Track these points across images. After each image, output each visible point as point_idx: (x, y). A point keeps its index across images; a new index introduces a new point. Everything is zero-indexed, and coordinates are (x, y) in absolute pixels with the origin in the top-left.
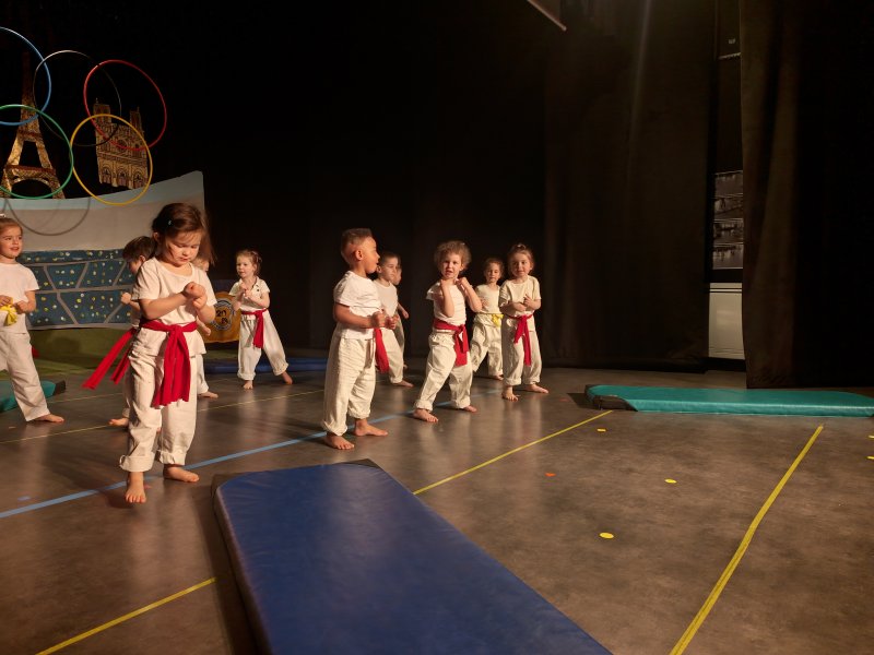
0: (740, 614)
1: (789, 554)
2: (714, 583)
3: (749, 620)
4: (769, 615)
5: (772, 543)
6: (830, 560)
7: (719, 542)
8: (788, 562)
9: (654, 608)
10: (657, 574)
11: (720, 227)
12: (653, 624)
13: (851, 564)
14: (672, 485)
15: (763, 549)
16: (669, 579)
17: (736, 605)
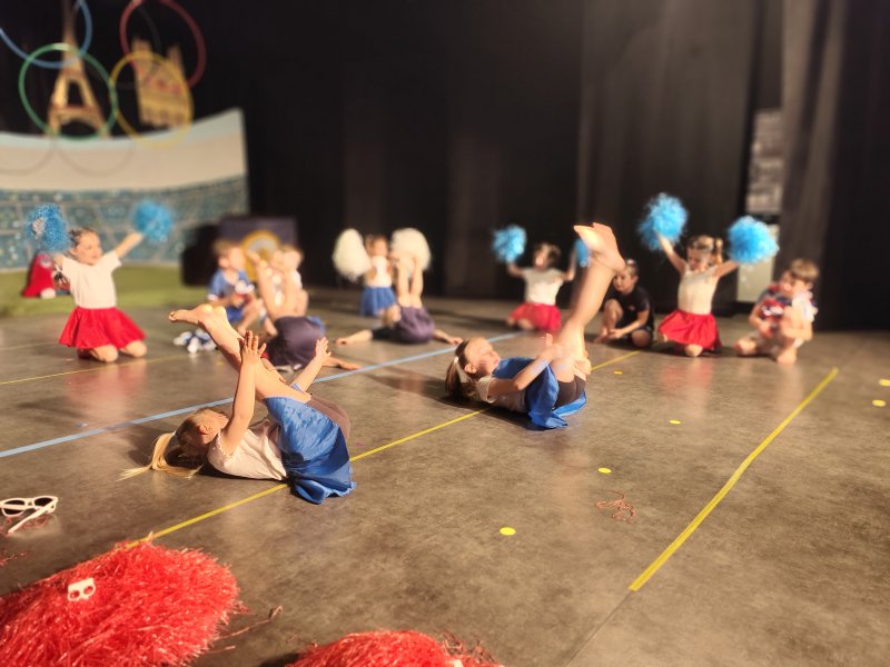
0: (714, 542)
1: (774, 491)
2: (696, 515)
3: (721, 548)
4: (742, 544)
5: (759, 481)
6: (812, 498)
7: (709, 478)
8: (771, 498)
9: (635, 534)
10: (645, 505)
11: (758, 170)
12: (633, 548)
13: (830, 501)
14: (676, 425)
15: (749, 485)
16: (654, 510)
17: (713, 534)
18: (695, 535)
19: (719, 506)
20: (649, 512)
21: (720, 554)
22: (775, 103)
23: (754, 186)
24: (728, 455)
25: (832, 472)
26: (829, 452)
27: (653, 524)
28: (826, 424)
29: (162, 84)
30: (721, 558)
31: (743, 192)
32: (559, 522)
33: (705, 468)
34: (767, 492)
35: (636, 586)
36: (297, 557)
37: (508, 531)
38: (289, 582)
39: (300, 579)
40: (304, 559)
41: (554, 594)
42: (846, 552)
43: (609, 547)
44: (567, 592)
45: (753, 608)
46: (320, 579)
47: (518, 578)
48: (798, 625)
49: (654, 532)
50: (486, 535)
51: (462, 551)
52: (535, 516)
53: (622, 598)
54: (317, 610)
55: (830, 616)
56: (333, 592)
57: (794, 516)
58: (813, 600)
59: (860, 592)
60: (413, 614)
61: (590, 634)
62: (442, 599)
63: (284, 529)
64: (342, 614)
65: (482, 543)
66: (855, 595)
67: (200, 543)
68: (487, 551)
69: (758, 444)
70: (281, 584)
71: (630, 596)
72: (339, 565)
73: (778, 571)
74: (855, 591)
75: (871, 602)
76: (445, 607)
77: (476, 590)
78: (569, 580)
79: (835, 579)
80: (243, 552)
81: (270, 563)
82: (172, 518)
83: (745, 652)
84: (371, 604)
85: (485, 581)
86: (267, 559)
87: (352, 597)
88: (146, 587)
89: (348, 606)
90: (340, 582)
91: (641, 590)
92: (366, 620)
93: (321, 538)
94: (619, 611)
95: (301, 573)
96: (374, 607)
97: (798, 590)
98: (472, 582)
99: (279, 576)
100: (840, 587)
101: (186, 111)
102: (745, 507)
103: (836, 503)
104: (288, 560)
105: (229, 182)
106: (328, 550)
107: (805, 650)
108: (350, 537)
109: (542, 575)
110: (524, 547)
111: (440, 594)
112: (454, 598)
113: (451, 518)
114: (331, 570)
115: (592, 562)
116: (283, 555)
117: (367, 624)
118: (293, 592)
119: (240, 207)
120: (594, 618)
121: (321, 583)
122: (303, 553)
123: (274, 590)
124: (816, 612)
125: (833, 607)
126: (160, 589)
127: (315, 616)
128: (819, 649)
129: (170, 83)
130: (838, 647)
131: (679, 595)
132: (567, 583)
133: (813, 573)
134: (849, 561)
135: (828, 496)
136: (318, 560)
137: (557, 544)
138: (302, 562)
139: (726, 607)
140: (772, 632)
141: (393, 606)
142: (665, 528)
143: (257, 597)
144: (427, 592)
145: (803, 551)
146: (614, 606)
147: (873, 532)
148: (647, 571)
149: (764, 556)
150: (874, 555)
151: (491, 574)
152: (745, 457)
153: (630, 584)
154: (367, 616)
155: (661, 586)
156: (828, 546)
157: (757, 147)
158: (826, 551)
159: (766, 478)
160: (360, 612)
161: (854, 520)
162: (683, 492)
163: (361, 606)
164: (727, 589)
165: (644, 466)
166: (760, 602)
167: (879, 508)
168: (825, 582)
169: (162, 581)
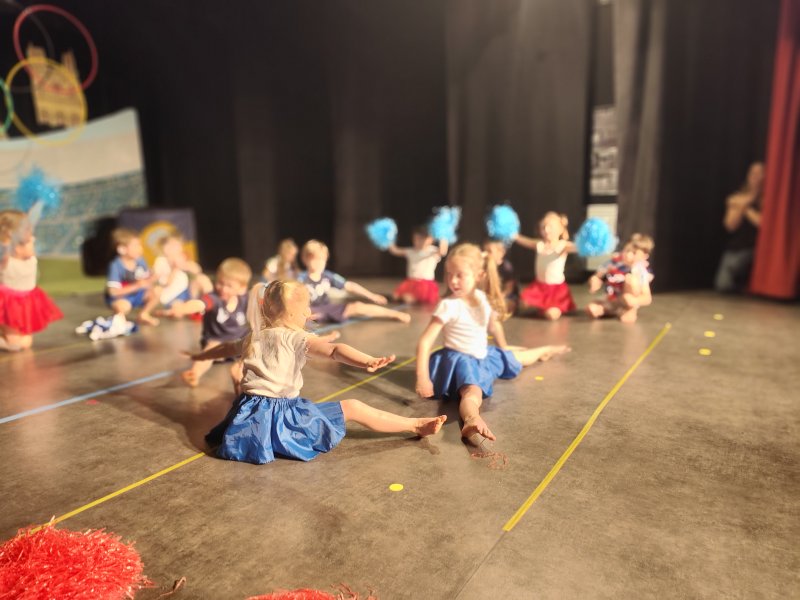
0: (574, 482)
1: (622, 433)
2: (558, 459)
3: (580, 486)
4: (596, 481)
5: (609, 425)
6: (653, 437)
7: (568, 426)
8: (619, 439)
9: (508, 480)
10: (515, 453)
11: (598, 157)
12: (506, 493)
13: (668, 439)
14: (540, 381)
15: (601, 429)
16: (523, 457)
17: (573, 475)
18: (558, 477)
19: (577, 449)
20: (519, 460)
21: (579, 492)
22: (609, 101)
23: (595, 172)
24: (583, 404)
25: (669, 413)
26: (665, 396)
27: (522, 470)
28: (662, 372)
29: (57, 88)
30: (580, 495)
31: (587, 177)
32: (442, 475)
33: (565, 417)
34: (616, 434)
35: (508, 527)
36: (200, 529)
37: (396, 487)
38: (192, 553)
39: (203, 550)
40: (206, 530)
41: (438, 541)
42: (683, 482)
43: (485, 494)
44: (450, 538)
45: (609, 538)
46: (222, 548)
47: (406, 529)
48: (647, 550)
49: (524, 477)
50: (377, 493)
51: (356, 509)
52: (420, 471)
53: (498, 538)
54: (220, 578)
55: (672, 539)
56: (235, 559)
57: (639, 453)
58: (657, 526)
59: (696, 516)
60: (311, 572)
61: (470, 575)
62: (337, 556)
63: (187, 503)
64: (243, 579)
65: (373, 500)
66: (692, 519)
67: (104, 523)
68: (378, 508)
69: (607, 393)
70: (185, 556)
71: (504, 536)
72: (240, 533)
73: (628, 503)
74: (692, 516)
75: (706, 525)
76: (341, 563)
77: (369, 544)
78: (450, 527)
79: (676, 507)
80: (147, 528)
81: (173, 537)
82: (76, 501)
83: (603, 577)
84: (271, 566)
85: (377, 535)
86: (170, 533)
87: (253, 562)
88: (50, 570)
89: (249, 571)
90: (241, 548)
91: (512, 530)
92: (267, 583)
93: (222, 509)
94: (495, 551)
95: (203, 543)
96: (275, 569)
97: (644, 519)
98: (364, 537)
99: (182, 549)
100: (679, 514)
101: (82, 111)
102: (598, 449)
103: (673, 440)
104: (191, 532)
105: (127, 177)
106: (229, 519)
107: (652, 571)
108: (250, 506)
109: (428, 524)
110: (411, 500)
111: (336, 551)
112: (348, 553)
113: (345, 479)
114: (232, 538)
115: (471, 509)
116: (186, 528)
117: (267, 587)
118: (196, 563)
119: (138, 199)
120: (473, 559)
121: (222, 552)
122: (205, 525)
123: (178, 563)
124: (660, 536)
125: (674, 532)
126: (64, 571)
127: (217, 584)
128: (664, 569)
129: (65, 86)
130: (680, 566)
131: (545, 532)
132: (450, 529)
133: (656, 502)
134: (686, 490)
135: (666, 435)
136: (220, 530)
137: (440, 495)
138: (204, 533)
139: (585, 538)
140: (624, 557)
141: (292, 567)
142: (533, 473)
143: (161, 570)
144: (324, 550)
145: (648, 484)
146: (491, 545)
147: (704, 463)
148: (518, 512)
149: (616, 490)
150: (706, 483)
151: (382, 528)
152: (598, 405)
153: (505, 524)
154: (267, 578)
155: (530, 524)
156: (669, 478)
157: (596, 138)
158: (666, 483)
159: (616, 422)
160: (261, 575)
161: (689, 454)
162: (547, 440)
163: (261, 570)
164: (586, 523)
165: (514, 418)
166: (613, 532)
167: (710, 442)
168: (667, 510)
169: (67, 562)
